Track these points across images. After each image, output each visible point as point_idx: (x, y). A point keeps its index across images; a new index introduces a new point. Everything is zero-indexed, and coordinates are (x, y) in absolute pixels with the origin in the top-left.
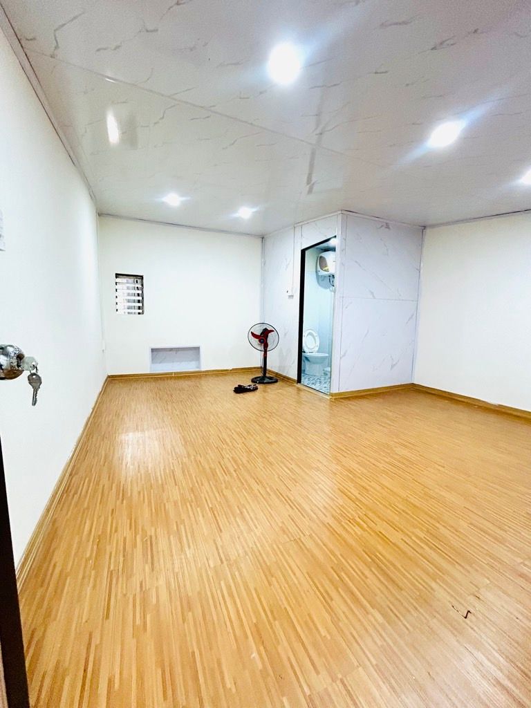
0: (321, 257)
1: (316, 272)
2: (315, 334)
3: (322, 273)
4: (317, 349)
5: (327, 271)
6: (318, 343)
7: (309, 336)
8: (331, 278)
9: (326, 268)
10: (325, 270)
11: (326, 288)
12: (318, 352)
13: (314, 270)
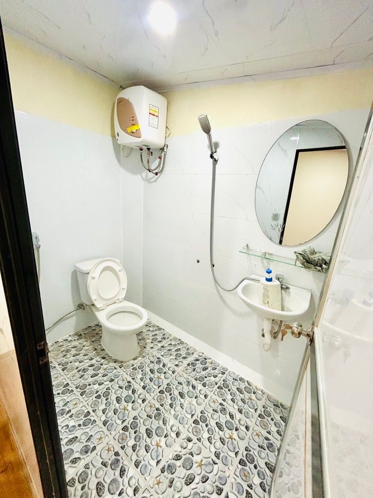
0: (121, 101)
1: (113, 136)
2: (117, 268)
3: (125, 139)
4: (123, 295)
5: (136, 134)
6: (125, 285)
7: (107, 272)
8: (145, 153)
9: (134, 129)
10: (132, 133)
11: (135, 172)
12: (126, 299)
13: (109, 132)
